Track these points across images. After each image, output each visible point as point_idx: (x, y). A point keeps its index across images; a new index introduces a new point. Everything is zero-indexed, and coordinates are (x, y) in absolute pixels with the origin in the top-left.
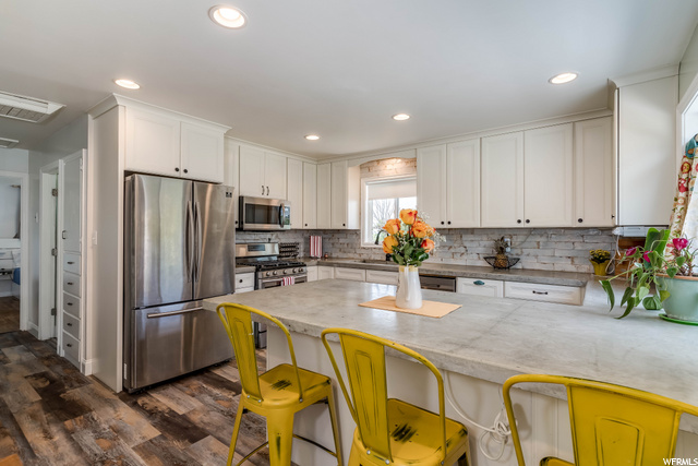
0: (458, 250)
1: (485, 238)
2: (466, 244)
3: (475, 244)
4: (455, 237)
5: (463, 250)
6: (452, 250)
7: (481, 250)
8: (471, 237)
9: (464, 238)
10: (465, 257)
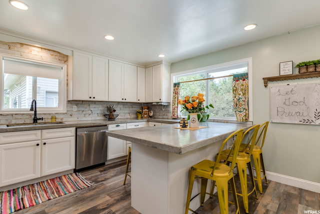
0: (87, 112)
1: (101, 106)
2: (92, 109)
3: (97, 109)
4: (86, 106)
5: (90, 112)
6: (84, 113)
7: (99, 112)
8: (94, 106)
9: (91, 106)
10: (91, 116)
